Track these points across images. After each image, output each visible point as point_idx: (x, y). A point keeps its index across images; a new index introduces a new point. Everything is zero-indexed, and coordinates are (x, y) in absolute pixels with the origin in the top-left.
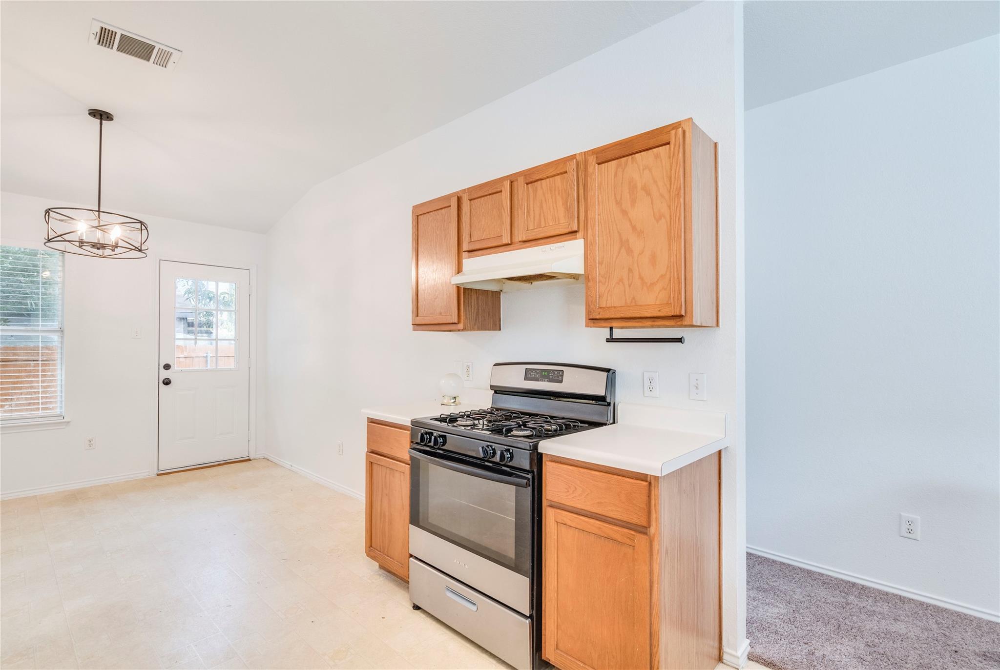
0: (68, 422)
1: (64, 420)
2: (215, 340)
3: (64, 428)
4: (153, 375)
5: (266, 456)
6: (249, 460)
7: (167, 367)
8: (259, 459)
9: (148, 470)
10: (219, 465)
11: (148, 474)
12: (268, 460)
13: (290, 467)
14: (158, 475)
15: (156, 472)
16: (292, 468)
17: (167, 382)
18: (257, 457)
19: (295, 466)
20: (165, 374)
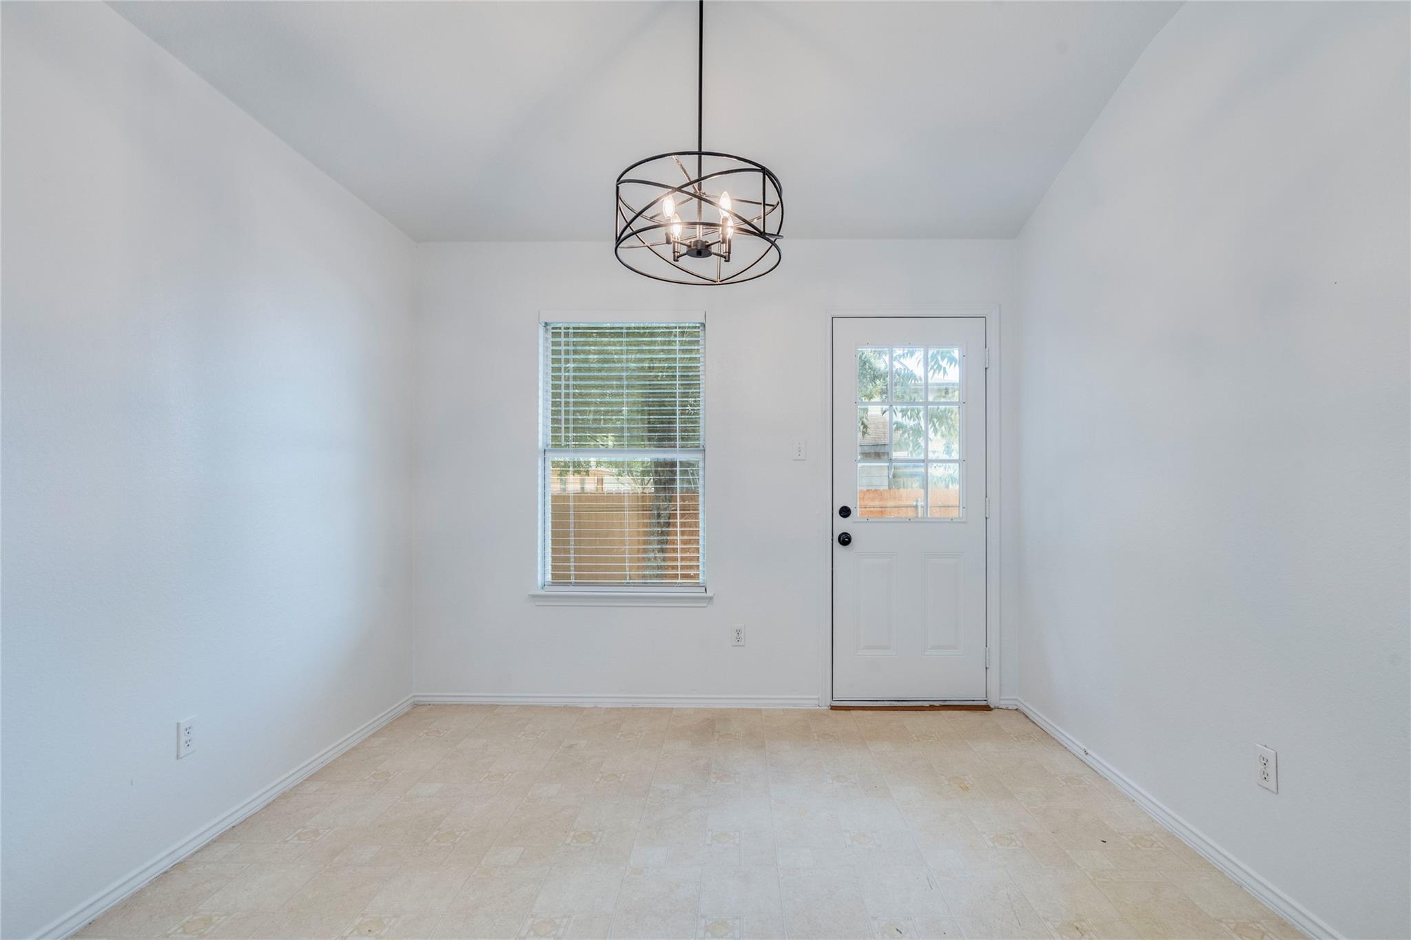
0: (711, 598)
1: (704, 595)
2: (923, 461)
3: (705, 607)
4: (823, 526)
5: (1022, 707)
6: (987, 708)
7: (845, 512)
8: (1007, 709)
9: (817, 699)
10: (932, 708)
11: (816, 702)
12: (1027, 717)
13: (1084, 754)
14: (833, 708)
15: (829, 702)
16: (1087, 757)
17: (845, 540)
18: (1003, 704)
19: (1094, 755)
20: (843, 525)
